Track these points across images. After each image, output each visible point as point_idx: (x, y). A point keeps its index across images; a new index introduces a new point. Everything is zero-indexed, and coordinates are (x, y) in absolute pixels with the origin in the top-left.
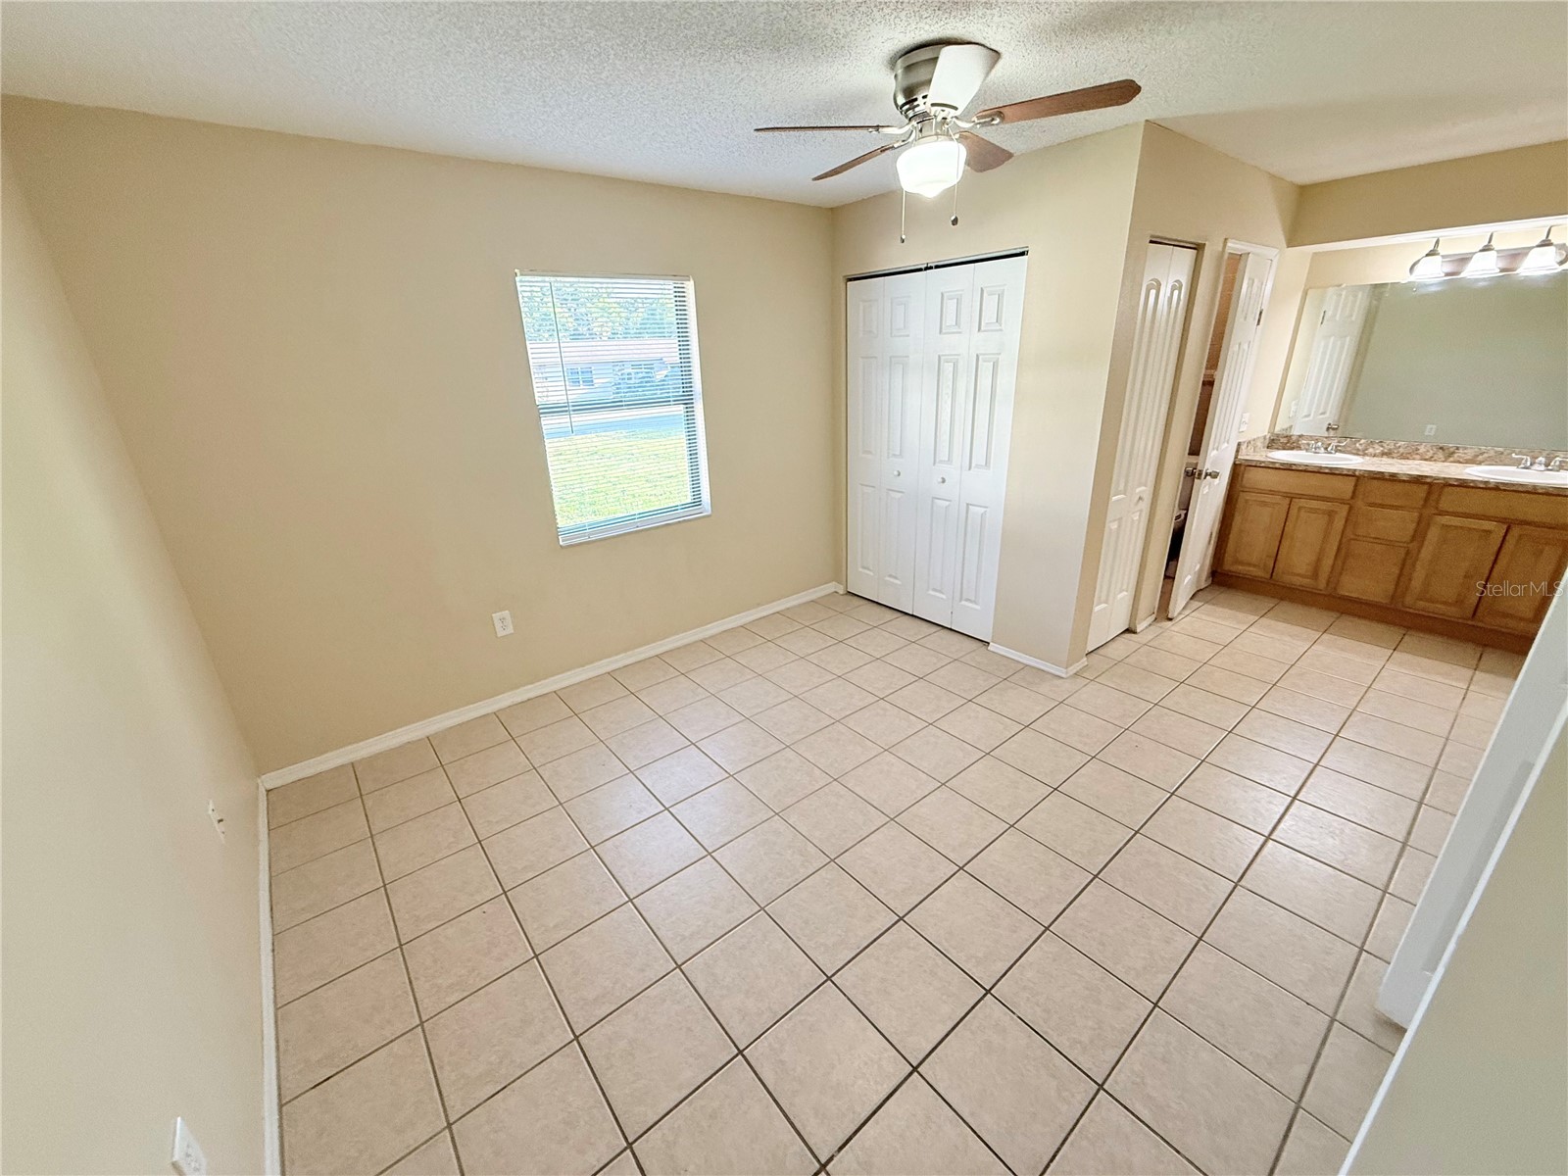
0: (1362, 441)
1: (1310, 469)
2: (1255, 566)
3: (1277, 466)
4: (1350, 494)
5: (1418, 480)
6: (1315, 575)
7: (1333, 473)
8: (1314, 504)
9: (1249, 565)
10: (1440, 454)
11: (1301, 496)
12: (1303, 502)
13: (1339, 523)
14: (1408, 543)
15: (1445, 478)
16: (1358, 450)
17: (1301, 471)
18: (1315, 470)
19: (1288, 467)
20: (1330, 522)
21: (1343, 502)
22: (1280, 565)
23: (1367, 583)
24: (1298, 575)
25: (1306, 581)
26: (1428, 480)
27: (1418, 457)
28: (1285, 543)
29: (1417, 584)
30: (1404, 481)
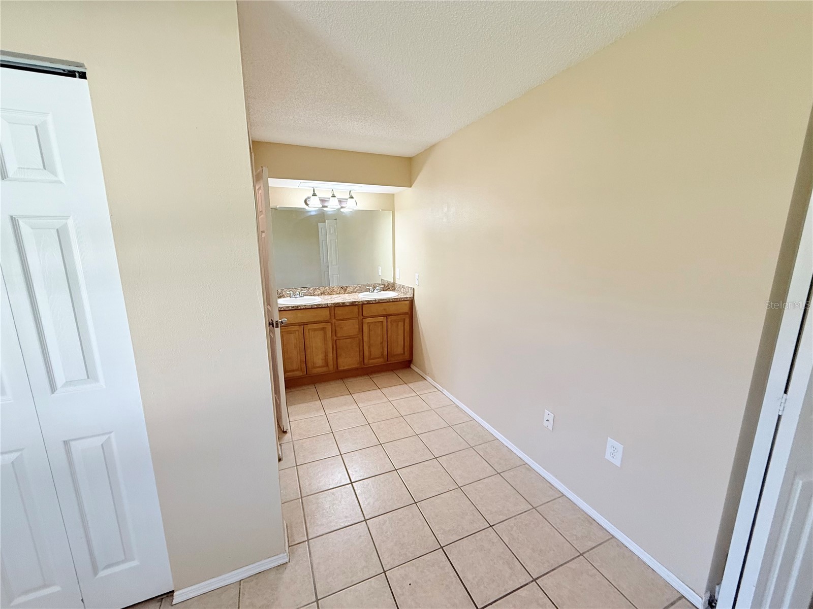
0: (311, 289)
1: (307, 307)
2: (297, 370)
3: (290, 308)
4: (329, 317)
5: (353, 304)
6: (327, 365)
7: (319, 307)
8: (315, 326)
9: (293, 371)
10: (342, 291)
11: (307, 323)
12: (310, 326)
13: (329, 334)
14: (357, 335)
15: (362, 301)
16: (311, 293)
17: (303, 309)
18: (310, 307)
19: (296, 308)
20: (325, 333)
21: (327, 322)
22: (309, 365)
23: (348, 361)
24: (319, 367)
25: (325, 369)
26: (357, 303)
27: (335, 293)
28: (308, 351)
29: (366, 353)
30: (348, 306)
